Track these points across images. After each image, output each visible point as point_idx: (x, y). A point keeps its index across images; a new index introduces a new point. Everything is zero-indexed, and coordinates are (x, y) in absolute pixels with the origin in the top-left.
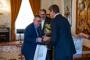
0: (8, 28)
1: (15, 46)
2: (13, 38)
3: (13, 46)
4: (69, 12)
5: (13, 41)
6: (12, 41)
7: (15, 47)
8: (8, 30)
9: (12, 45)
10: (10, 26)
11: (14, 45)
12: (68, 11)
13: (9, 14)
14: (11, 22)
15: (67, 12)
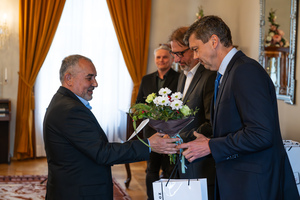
0: (6, 104)
1: (37, 183)
2: (22, 149)
3: (29, 186)
4: (279, 39)
5: (26, 160)
6: (19, 161)
7: (38, 191)
8: (6, 113)
9: (21, 180)
10: (11, 94)
11: (34, 179)
12: (276, 33)
13: (10, 39)
14: (20, 73)
15: (269, 39)
